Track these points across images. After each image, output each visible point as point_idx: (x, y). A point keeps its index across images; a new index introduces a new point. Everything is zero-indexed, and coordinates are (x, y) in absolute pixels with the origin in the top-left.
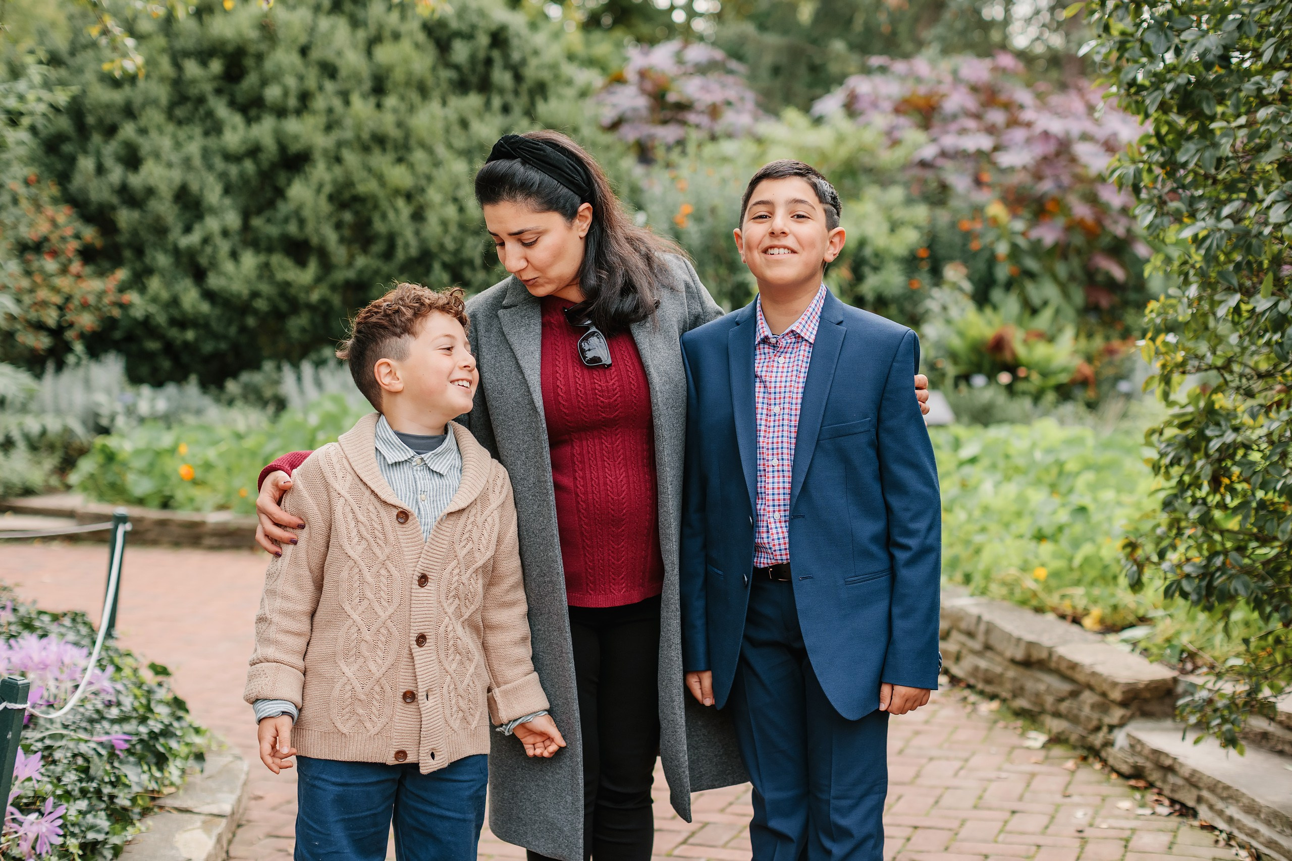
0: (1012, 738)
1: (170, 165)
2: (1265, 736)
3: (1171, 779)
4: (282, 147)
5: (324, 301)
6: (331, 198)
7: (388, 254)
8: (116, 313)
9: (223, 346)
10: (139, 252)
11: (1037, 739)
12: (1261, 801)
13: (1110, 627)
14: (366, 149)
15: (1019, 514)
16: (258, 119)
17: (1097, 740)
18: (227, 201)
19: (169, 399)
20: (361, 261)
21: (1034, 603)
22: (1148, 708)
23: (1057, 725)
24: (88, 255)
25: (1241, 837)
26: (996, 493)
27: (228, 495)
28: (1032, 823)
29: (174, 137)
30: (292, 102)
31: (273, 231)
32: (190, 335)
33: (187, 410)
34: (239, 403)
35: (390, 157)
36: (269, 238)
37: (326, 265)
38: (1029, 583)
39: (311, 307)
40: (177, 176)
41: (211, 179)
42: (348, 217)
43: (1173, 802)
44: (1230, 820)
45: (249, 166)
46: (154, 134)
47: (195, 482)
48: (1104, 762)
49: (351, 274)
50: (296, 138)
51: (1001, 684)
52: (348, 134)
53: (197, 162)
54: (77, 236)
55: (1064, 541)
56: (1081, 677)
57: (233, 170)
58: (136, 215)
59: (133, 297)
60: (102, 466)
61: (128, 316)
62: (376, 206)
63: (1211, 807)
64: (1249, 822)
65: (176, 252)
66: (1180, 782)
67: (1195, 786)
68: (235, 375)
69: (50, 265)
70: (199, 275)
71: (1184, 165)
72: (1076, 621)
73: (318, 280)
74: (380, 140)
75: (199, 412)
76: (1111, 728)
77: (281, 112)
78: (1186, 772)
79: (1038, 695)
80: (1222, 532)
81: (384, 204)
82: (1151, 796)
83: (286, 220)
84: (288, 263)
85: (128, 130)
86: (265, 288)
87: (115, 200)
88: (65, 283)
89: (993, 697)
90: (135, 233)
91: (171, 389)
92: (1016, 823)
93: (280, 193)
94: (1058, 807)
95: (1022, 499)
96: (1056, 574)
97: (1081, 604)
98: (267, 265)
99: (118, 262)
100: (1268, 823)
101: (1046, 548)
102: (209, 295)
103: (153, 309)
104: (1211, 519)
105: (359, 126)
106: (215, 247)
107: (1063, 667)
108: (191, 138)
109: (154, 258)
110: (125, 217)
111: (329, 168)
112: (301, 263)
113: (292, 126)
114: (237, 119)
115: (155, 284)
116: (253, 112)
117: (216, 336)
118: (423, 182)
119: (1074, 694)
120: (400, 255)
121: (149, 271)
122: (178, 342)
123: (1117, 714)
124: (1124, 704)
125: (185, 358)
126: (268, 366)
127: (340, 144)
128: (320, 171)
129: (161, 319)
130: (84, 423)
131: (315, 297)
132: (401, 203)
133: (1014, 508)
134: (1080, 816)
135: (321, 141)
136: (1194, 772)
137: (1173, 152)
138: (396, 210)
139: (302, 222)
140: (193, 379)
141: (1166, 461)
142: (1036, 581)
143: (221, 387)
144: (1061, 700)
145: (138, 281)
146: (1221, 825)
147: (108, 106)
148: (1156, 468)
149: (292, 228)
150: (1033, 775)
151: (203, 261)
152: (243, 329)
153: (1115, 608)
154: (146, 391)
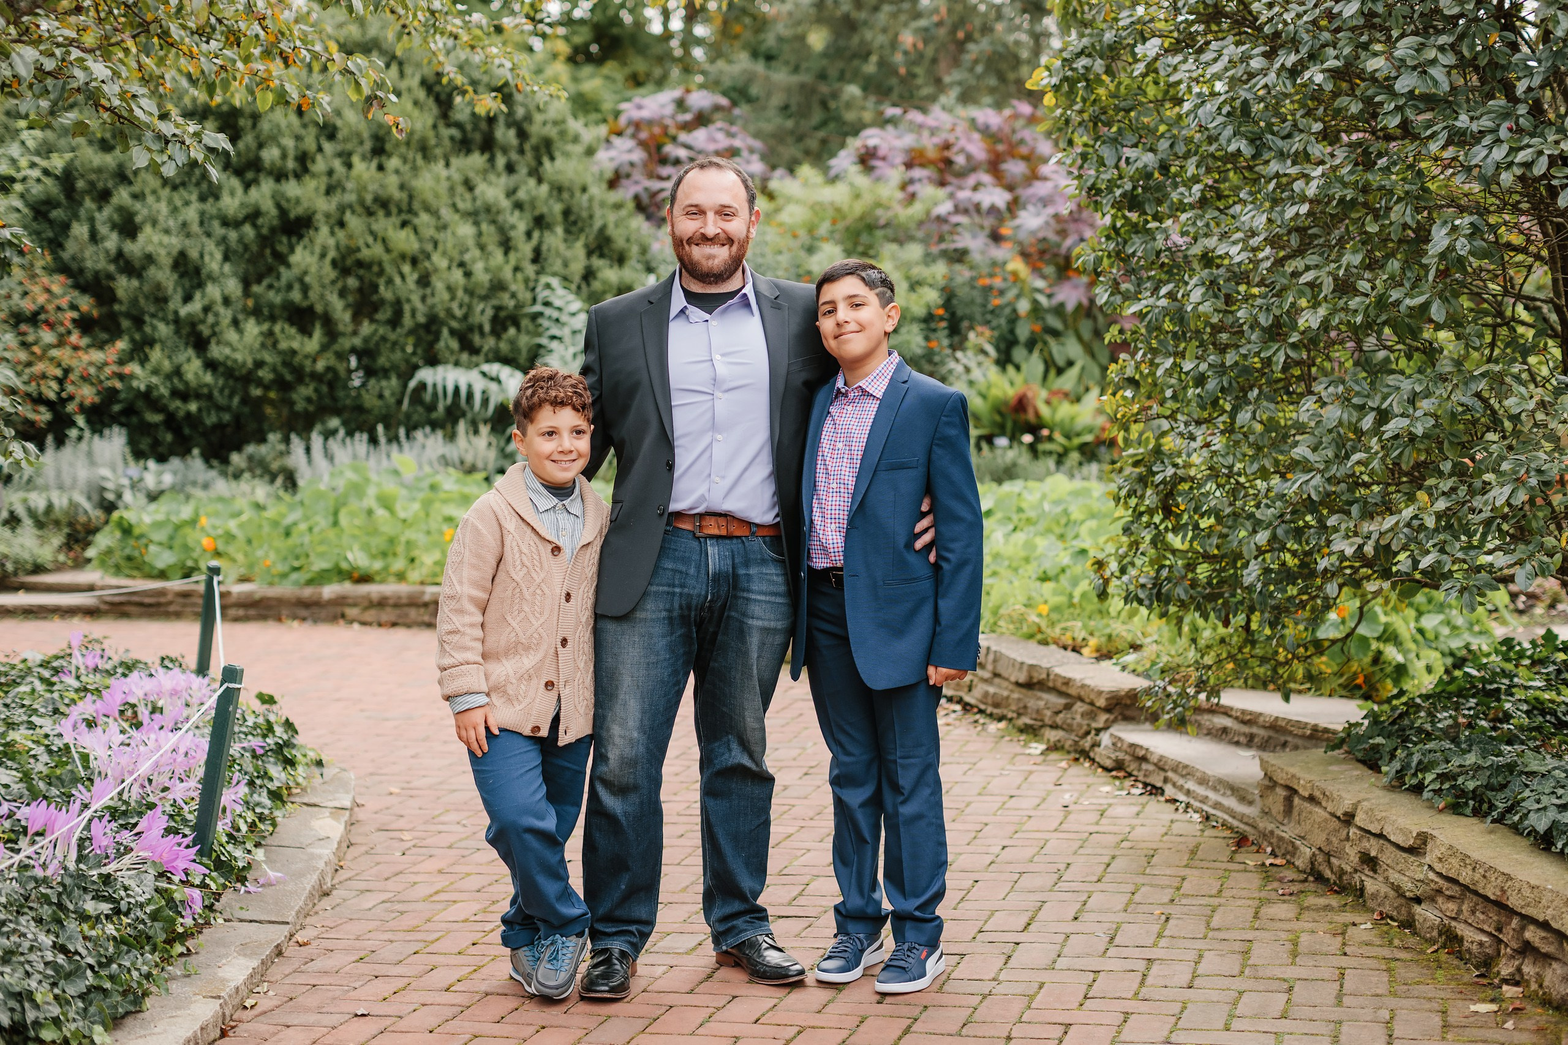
0: (1017, 748)
1: (167, 232)
2: (1225, 730)
3: (1144, 766)
4: (283, 212)
5: (329, 369)
6: (334, 263)
7: (395, 321)
8: (118, 385)
9: (226, 417)
10: (138, 322)
11: (1037, 748)
12: (1210, 772)
13: (1104, 655)
14: (370, 213)
15: (1027, 560)
16: (256, 181)
17: (1087, 743)
18: (227, 268)
19: (175, 473)
20: (366, 328)
21: (1039, 637)
22: (1128, 713)
23: (1053, 735)
24: (85, 324)
25: (1196, 804)
26: (1007, 541)
27: (251, 566)
28: (1027, 803)
29: (170, 201)
30: (291, 164)
31: (275, 298)
32: (193, 407)
33: (194, 483)
34: (247, 475)
35: (395, 220)
36: (271, 306)
37: (332, 333)
38: (1033, 618)
39: (315, 376)
40: (175, 242)
41: (210, 246)
42: (352, 282)
43: (1146, 785)
44: (1188, 792)
45: (248, 230)
46: (150, 199)
47: (218, 554)
48: (1093, 760)
49: (357, 341)
50: (298, 201)
51: (1007, 706)
52: (351, 198)
53: (195, 228)
54: (74, 307)
55: (1064, 580)
56: (1072, 691)
57: (233, 235)
58: (135, 283)
59: (134, 368)
60: (121, 540)
61: (131, 388)
62: (381, 272)
63: (1174, 785)
64: (1201, 791)
65: (177, 321)
66: (1151, 768)
67: (1163, 769)
68: (239, 449)
69: (48, 336)
70: (200, 344)
71: (1134, 254)
72: (1076, 650)
73: (324, 348)
74: (384, 203)
75: (206, 486)
76: (1098, 731)
77: (280, 176)
78: (1154, 759)
79: (1038, 711)
80: (1174, 552)
81: (389, 269)
82: (1128, 783)
83: (289, 287)
84: (293, 331)
85: (122, 196)
86: (268, 357)
87: (112, 268)
88: (63, 354)
89: (1000, 719)
90: (134, 301)
91: (175, 462)
92: (1012, 803)
93: (282, 259)
94: (1049, 793)
95: (1029, 546)
96: (1056, 609)
97: (1080, 635)
98: (270, 333)
99: (116, 333)
100: (1215, 789)
101: (1049, 586)
102: (211, 365)
103: (155, 380)
104: (1163, 541)
105: (361, 189)
106: (216, 315)
107: (1059, 685)
108: (187, 203)
109: (154, 328)
110: (124, 286)
111: (332, 233)
112: (306, 331)
113: (291, 189)
114: (235, 182)
115: (156, 355)
116: (250, 175)
117: (220, 408)
118: (429, 247)
119: (1068, 707)
120: (407, 321)
121: (151, 342)
122: (181, 414)
123: (1103, 717)
124: (1108, 710)
125: (187, 431)
126: (273, 437)
127: (342, 209)
128: (323, 236)
129: (164, 391)
130: (89, 498)
131: (320, 365)
132: (406, 268)
133: (1023, 554)
134: (1067, 798)
135: (324, 205)
136: (1161, 758)
137: (1125, 242)
138: (403, 277)
139: (305, 289)
140: (196, 451)
141: (1123, 493)
142: (1040, 615)
143: (225, 461)
144: (1057, 713)
145: (139, 351)
146: (1181, 797)
147: (99, 170)
148: (1117, 499)
149: (296, 295)
150: (1031, 772)
151: (206, 331)
152: (246, 400)
153: (1110, 637)
154: (152, 464)
